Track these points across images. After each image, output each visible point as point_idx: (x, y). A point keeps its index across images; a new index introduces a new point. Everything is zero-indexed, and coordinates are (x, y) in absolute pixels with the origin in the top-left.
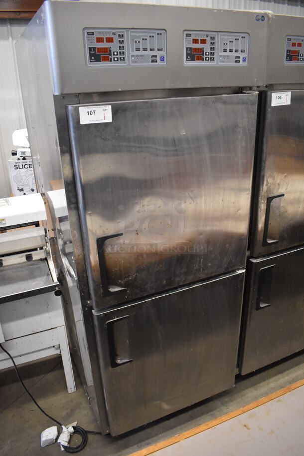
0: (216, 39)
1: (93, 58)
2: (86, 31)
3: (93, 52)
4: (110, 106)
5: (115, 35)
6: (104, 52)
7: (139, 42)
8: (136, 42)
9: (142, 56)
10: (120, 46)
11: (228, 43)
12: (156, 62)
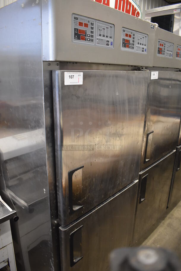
0: (135, 35)
1: (76, 36)
2: (74, 16)
3: (77, 32)
4: (82, 73)
5: (89, 22)
6: (82, 33)
7: (101, 30)
8: (100, 30)
9: (102, 40)
10: (91, 31)
11: (140, 39)
12: (109, 45)
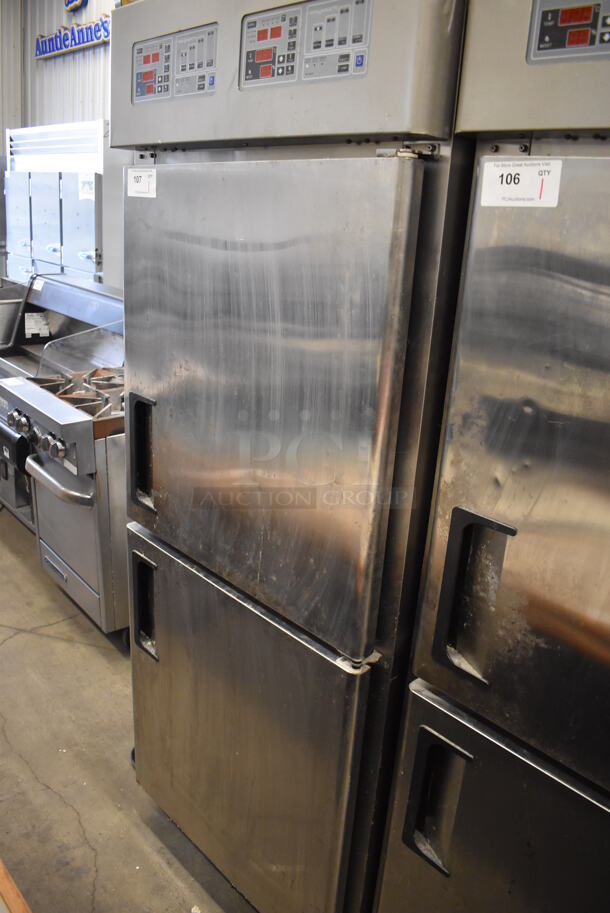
0: (300, 20)
1: (139, 89)
2: (136, 47)
3: (140, 80)
4: (155, 170)
5: (161, 47)
7: (185, 55)
10: (165, 66)
11: (324, 24)
12: (204, 88)
